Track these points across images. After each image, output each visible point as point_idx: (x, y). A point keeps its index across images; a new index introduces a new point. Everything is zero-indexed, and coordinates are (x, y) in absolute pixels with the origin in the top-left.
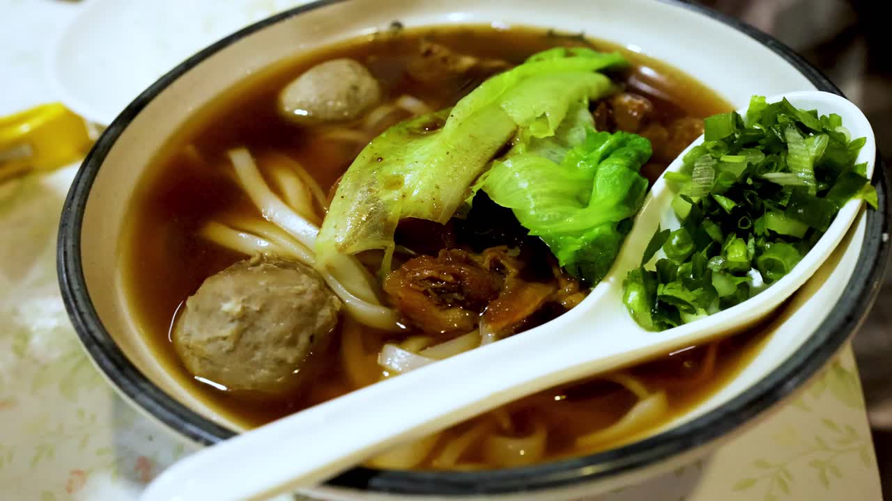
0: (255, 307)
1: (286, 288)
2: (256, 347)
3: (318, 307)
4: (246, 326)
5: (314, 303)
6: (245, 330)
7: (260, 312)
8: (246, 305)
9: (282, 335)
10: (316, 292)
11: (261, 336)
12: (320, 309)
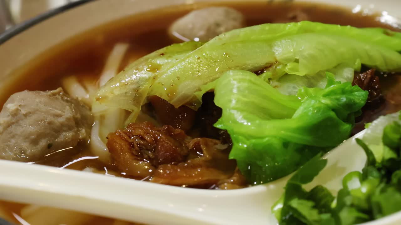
0: (23, 112)
1: (49, 108)
2: (13, 137)
3: (65, 129)
4: (13, 121)
5: (62, 125)
6: (13, 123)
7: (26, 115)
8: (20, 108)
9: (31, 134)
10: (68, 119)
11: (18, 130)
12: (66, 131)
